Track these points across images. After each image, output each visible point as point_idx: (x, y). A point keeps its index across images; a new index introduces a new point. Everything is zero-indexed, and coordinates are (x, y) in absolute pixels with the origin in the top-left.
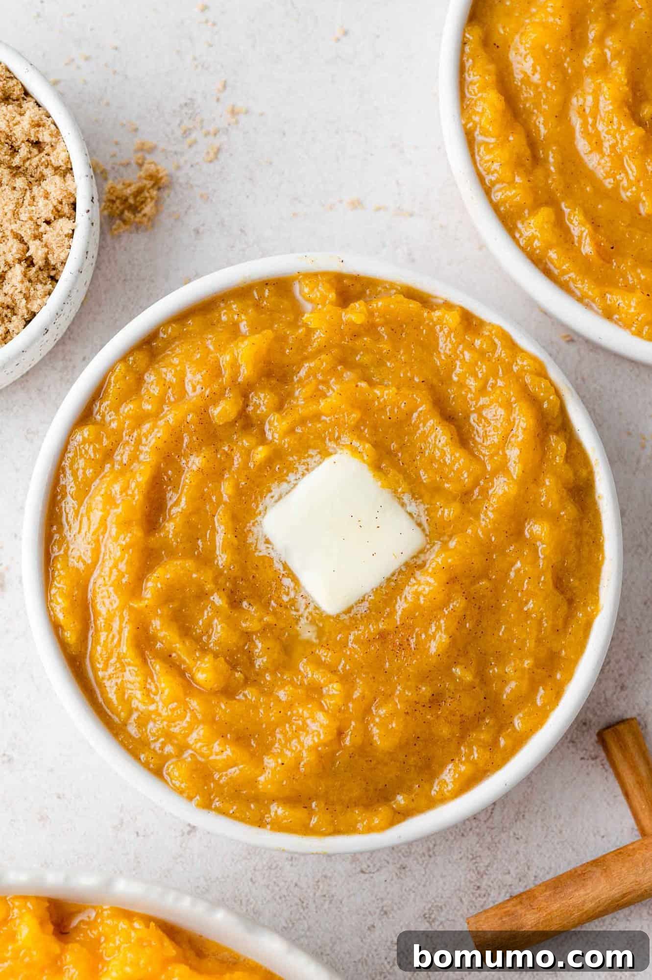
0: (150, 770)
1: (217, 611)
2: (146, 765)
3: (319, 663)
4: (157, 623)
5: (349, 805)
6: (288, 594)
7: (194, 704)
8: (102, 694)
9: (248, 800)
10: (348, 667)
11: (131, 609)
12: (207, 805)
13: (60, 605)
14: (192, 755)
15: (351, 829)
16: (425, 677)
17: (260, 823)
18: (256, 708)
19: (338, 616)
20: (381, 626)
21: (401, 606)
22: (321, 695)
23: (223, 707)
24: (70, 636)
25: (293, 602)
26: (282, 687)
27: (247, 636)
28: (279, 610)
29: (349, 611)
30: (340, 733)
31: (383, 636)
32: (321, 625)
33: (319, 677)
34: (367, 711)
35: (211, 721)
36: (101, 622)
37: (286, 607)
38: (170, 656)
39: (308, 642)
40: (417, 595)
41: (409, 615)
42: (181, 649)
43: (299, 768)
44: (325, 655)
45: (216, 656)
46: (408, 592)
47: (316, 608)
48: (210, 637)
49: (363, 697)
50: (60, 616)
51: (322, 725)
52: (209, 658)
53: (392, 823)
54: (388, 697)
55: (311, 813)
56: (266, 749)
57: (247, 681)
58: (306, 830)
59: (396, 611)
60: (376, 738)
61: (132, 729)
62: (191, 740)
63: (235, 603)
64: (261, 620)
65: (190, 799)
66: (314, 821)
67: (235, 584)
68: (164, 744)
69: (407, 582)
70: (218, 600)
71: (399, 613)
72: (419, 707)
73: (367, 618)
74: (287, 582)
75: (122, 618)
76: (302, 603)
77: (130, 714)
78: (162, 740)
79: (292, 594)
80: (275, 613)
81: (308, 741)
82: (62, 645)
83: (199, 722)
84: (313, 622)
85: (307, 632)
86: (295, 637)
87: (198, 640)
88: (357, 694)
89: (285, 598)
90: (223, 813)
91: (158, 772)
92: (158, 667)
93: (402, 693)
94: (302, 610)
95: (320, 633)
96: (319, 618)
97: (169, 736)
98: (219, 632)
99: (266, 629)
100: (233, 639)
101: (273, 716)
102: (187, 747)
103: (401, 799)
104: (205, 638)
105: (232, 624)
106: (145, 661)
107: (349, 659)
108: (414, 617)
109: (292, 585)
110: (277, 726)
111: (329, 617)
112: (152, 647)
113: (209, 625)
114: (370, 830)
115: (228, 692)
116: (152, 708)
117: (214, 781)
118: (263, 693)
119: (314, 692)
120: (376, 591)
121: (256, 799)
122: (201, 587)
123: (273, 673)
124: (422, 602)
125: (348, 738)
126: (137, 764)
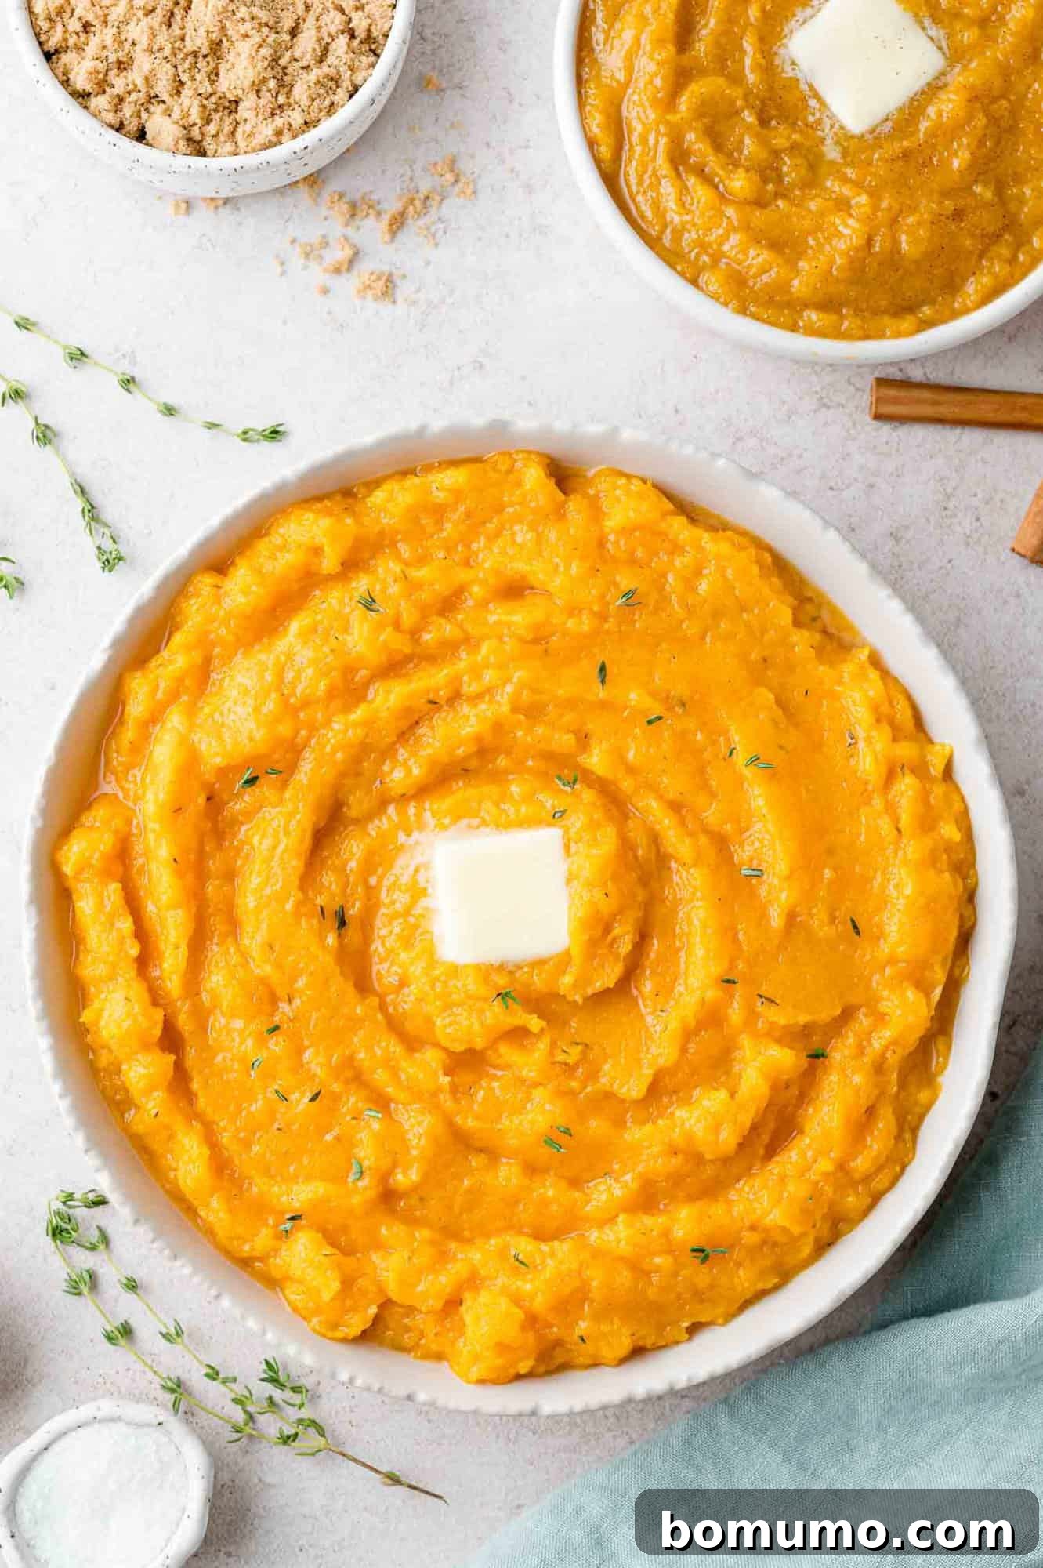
0: (686, 279)
1: (749, 127)
2: (682, 274)
3: (845, 180)
4: (691, 137)
5: (876, 312)
6: (813, 115)
7: (730, 211)
8: (637, 207)
9: (781, 306)
10: (873, 184)
11: (668, 123)
12: (743, 311)
13: (596, 121)
14: (727, 264)
15: (881, 336)
16: (946, 194)
17: (794, 328)
18: (788, 217)
19: (863, 136)
20: (905, 143)
21: (924, 125)
22: (850, 207)
23: (759, 217)
24: (605, 152)
25: (819, 122)
26: (812, 199)
27: (776, 154)
28: (805, 130)
29: (872, 132)
30: (870, 242)
31: (906, 155)
32: (846, 144)
33: (847, 191)
34: (894, 221)
35: (747, 227)
36: (635, 138)
37: (812, 127)
38: (703, 171)
39: (832, 163)
40: (940, 114)
41: (932, 134)
42: (713, 163)
43: (831, 272)
44: (850, 172)
45: (748, 170)
46: (932, 111)
47: (842, 128)
48: (741, 153)
49: (890, 209)
50: (596, 130)
51: (854, 230)
52: (741, 171)
53: (919, 330)
54: (913, 209)
55: (842, 317)
56: (801, 254)
57: (777, 195)
58: (837, 334)
59: (919, 130)
60: (904, 245)
61: (667, 240)
62: (726, 247)
63: (764, 122)
64: (789, 138)
65: (726, 304)
66: (846, 324)
67: (763, 102)
68: (698, 255)
69: (929, 102)
70: (749, 117)
71: (923, 130)
72: (943, 218)
73: (889, 137)
74: (813, 102)
75: (658, 133)
76: (827, 122)
77: (665, 226)
78: (696, 250)
79: (818, 115)
80: (801, 132)
81: (842, 245)
82: (598, 162)
83: (735, 230)
84: (837, 143)
85: (832, 152)
86: (820, 156)
87: (730, 155)
88: (885, 204)
89: (811, 119)
90: (756, 317)
91: (694, 282)
92: (692, 181)
93: (927, 207)
94: (826, 131)
95: (845, 153)
96: (844, 138)
97: (703, 246)
98: (750, 145)
99: (794, 148)
100: (764, 155)
101: (807, 224)
102: (723, 255)
103: (927, 311)
104: (735, 154)
105: (763, 142)
106: (679, 175)
107: (874, 175)
108: (936, 136)
109: (818, 106)
110: (809, 234)
111: (853, 137)
112: (685, 163)
113: (741, 142)
114: (898, 335)
115: (759, 202)
116: (687, 218)
117: (748, 287)
118: (793, 204)
119: (843, 205)
120: (900, 109)
121: (789, 305)
122: (732, 103)
123: (802, 189)
124: (945, 119)
125: (878, 245)
126: (673, 273)
